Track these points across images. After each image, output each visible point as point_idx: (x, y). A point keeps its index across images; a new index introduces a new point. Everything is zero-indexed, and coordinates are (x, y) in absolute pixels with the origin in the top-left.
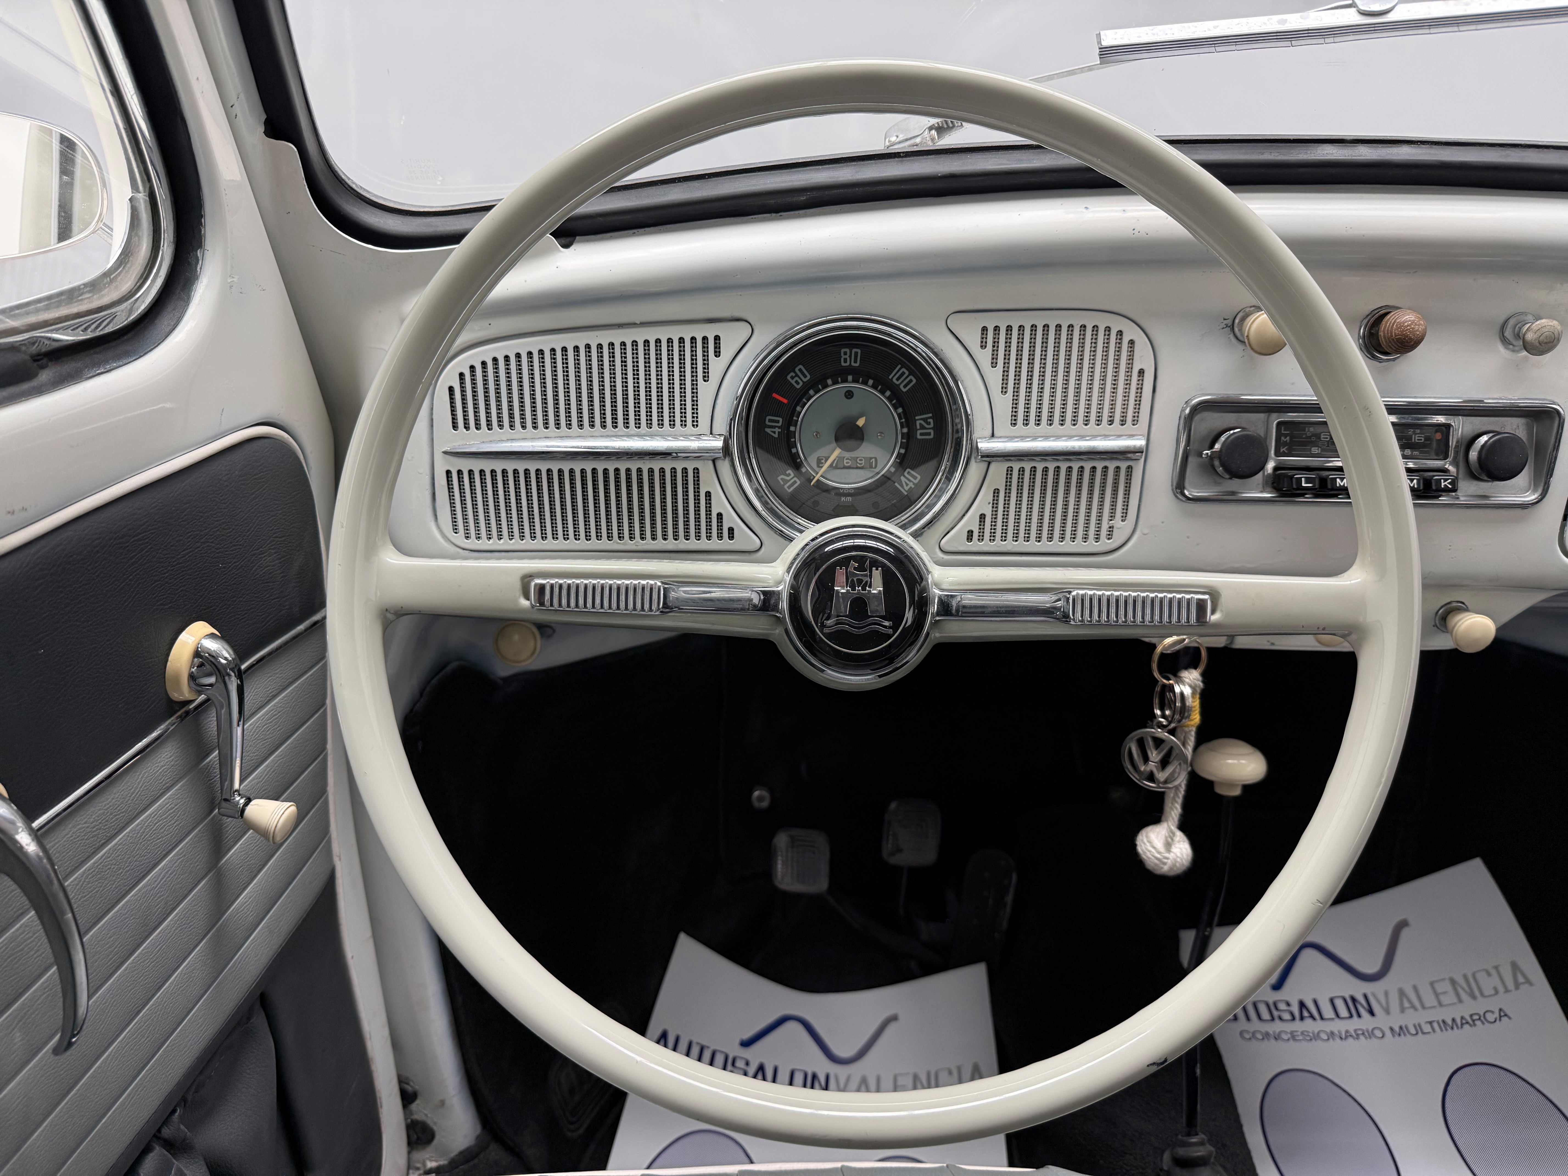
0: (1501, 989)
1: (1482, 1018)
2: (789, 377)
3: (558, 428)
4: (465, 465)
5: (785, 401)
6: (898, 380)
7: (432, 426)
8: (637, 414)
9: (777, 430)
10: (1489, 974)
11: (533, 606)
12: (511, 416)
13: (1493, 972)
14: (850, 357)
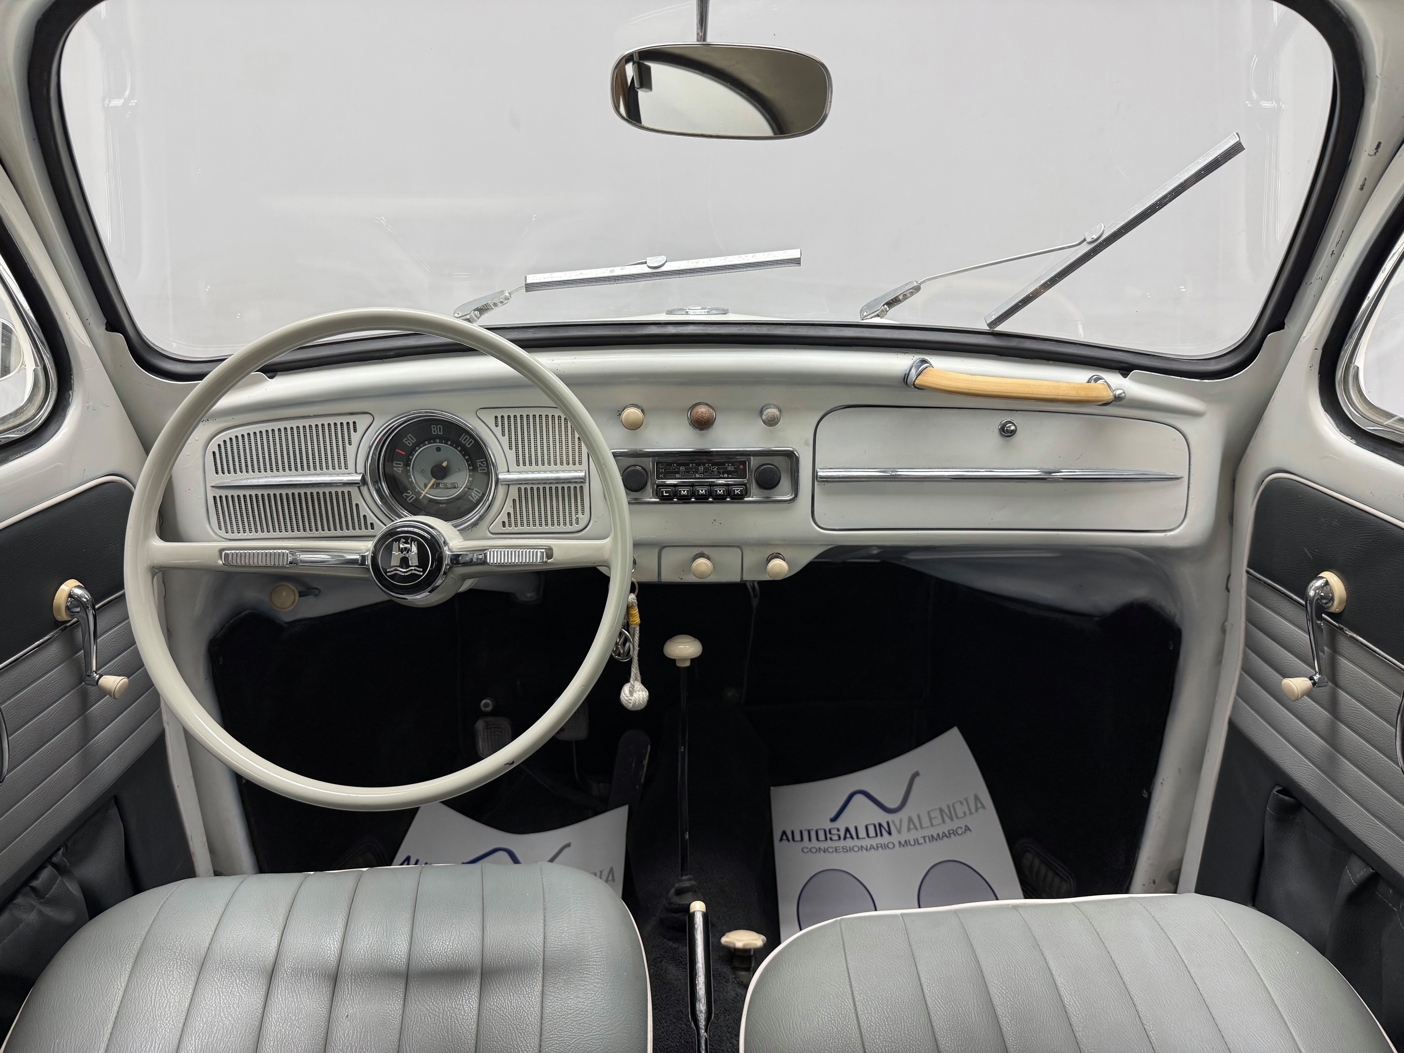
0: (968, 813)
1: (955, 832)
2: (404, 441)
3: (272, 472)
4: (224, 493)
5: (404, 453)
6: (464, 441)
7: (205, 472)
8: (314, 463)
9: (400, 469)
10: (961, 803)
11: (224, 564)
12: (247, 466)
13: (965, 803)
14: (437, 429)
